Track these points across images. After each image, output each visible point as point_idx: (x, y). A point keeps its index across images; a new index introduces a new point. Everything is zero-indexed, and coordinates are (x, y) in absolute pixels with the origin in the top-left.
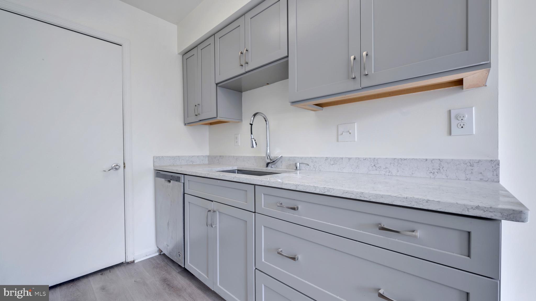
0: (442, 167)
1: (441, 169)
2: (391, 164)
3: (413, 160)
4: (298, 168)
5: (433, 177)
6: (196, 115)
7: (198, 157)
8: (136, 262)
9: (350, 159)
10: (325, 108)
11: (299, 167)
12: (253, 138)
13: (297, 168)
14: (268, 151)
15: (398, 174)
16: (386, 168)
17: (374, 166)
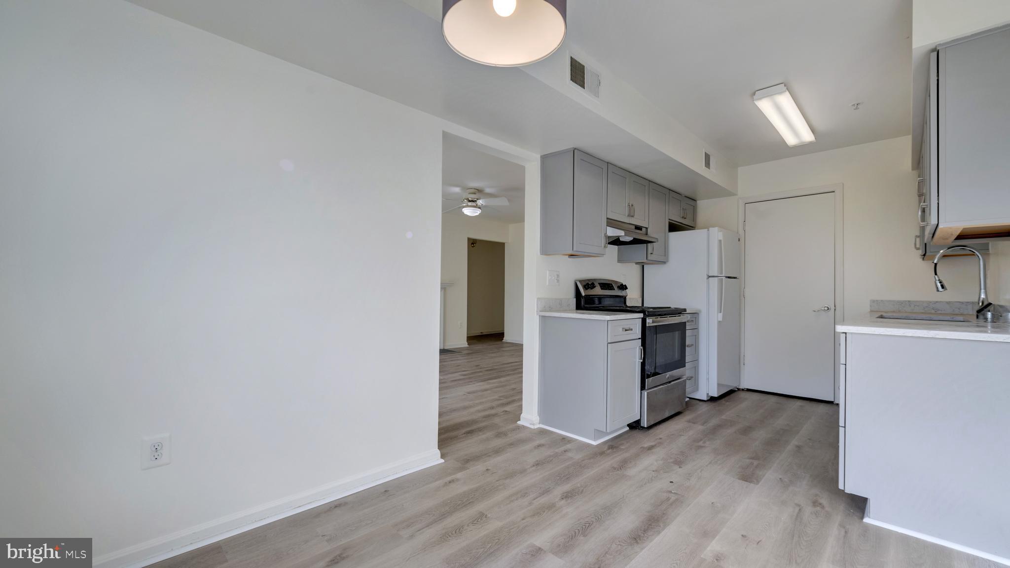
12: (937, 279)
14: (983, 296)
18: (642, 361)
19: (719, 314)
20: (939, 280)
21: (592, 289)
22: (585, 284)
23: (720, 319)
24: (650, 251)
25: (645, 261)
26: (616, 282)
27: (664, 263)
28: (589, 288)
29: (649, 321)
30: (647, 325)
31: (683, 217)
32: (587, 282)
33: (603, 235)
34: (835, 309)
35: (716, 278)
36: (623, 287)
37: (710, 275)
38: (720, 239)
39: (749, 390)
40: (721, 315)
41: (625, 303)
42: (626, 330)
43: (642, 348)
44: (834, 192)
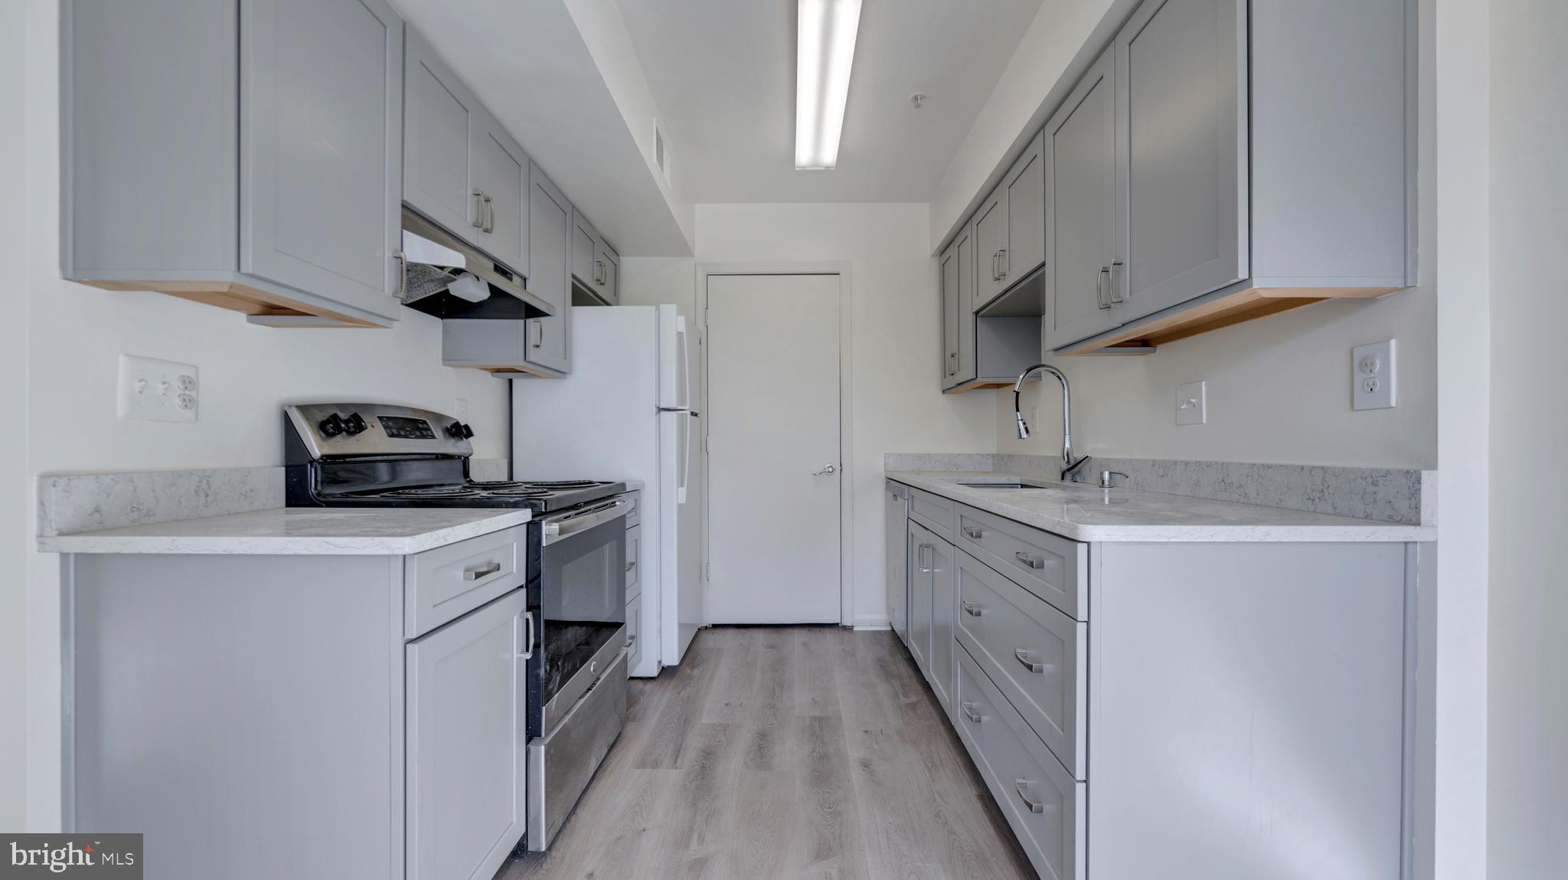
0: (1326, 486)
1: (1325, 490)
2: (1248, 476)
3: (1282, 468)
4: (1106, 483)
5: (1312, 508)
6: (953, 374)
7: (970, 456)
8: (855, 629)
9: (1187, 464)
10: (1161, 349)
11: (1109, 481)
12: (1020, 419)
13: (1103, 483)
14: (1067, 445)
15: (1259, 502)
16: (1241, 486)
17: (1223, 481)
18: (529, 656)
19: (680, 489)
20: (1022, 420)
21: (351, 433)
22: (322, 417)
23: (683, 500)
24: (533, 339)
25: (519, 363)
26: (439, 418)
27: (562, 374)
28: (338, 430)
29: (550, 530)
30: (544, 544)
31: (598, 280)
32: (333, 412)
33: (388, 254)
34: (841, 470)
35: (675, 413)
36: (460, 431)
37: (662, 407)
38: (680, 330)
39: (715, 626)
40: (683, 491)
41: (466, 473)
42: (478, 575)
43: (529, 615)
44: (838, 274)
